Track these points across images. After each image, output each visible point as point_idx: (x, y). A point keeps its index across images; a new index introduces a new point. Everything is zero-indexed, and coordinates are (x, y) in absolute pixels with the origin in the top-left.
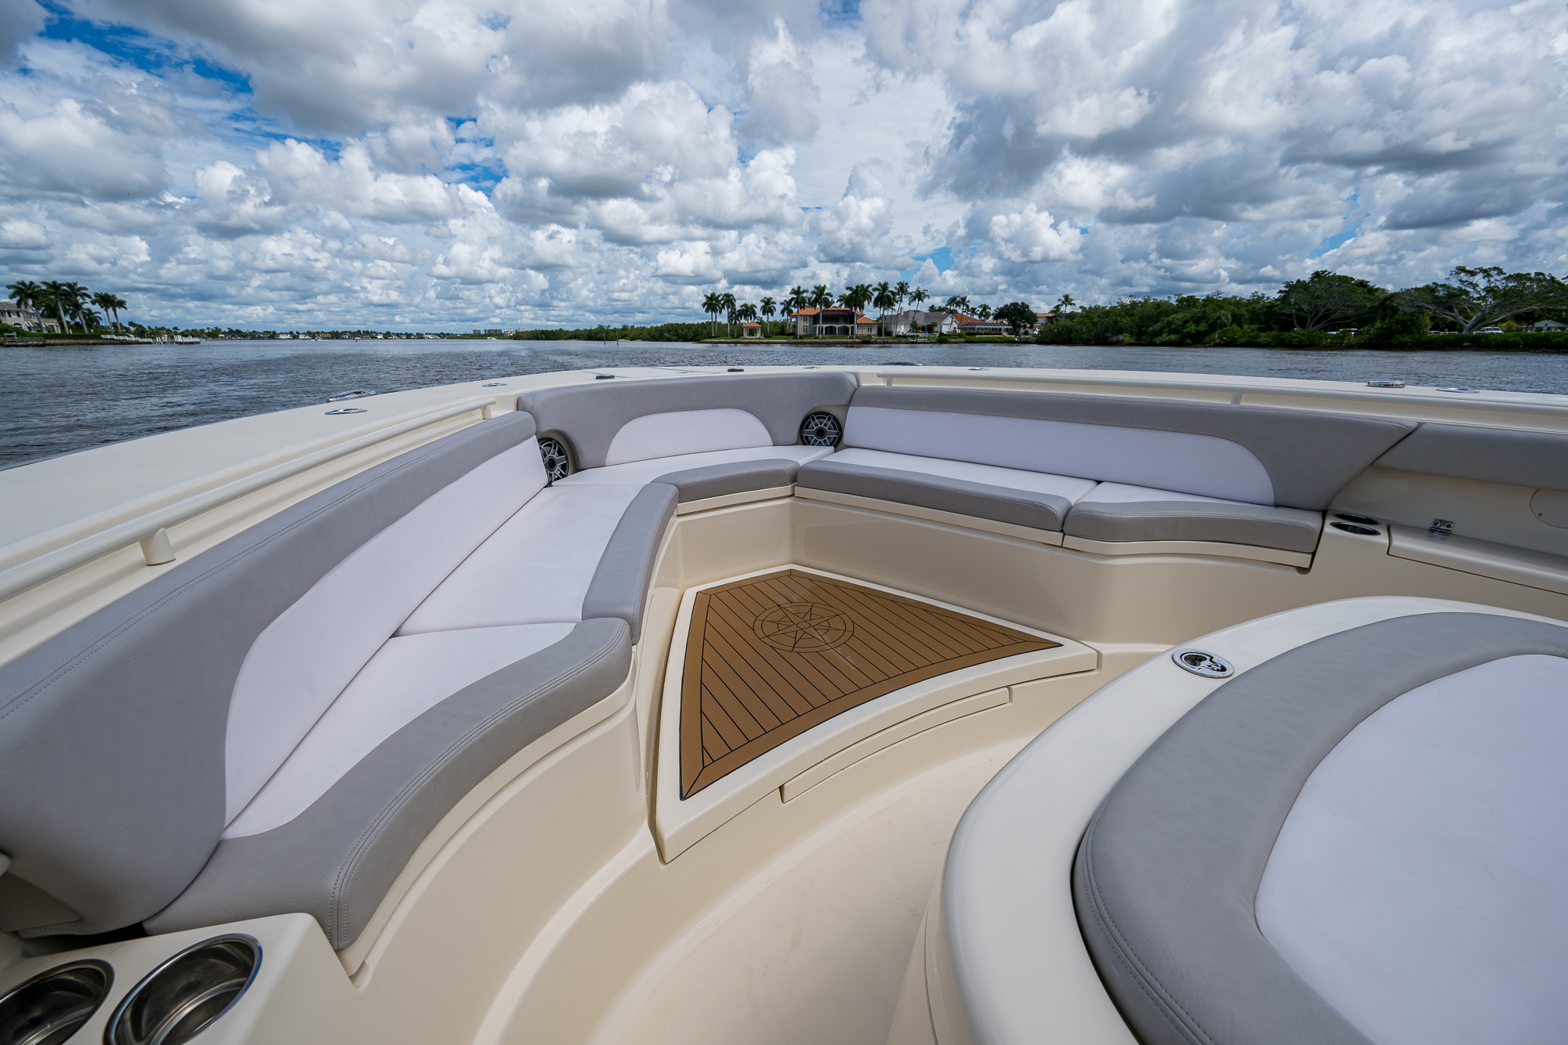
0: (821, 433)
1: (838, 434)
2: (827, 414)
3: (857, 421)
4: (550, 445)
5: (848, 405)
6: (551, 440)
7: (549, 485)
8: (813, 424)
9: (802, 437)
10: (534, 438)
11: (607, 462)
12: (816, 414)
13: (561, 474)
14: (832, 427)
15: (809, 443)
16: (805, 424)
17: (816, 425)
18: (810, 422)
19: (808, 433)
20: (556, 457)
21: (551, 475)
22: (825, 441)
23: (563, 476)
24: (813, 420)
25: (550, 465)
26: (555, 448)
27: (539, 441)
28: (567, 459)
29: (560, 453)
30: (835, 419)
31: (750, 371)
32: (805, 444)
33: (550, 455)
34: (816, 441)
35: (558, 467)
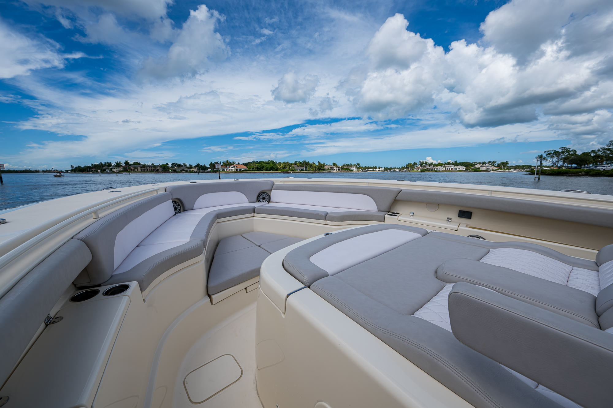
0: (264, 198)
1: (269, 199)
2: (266, 193)
3: (275, 195)
4: (175, 203)
5: (271, 190)
6: (176, 201)
7: (175, 215)
8: (261, 196)
9: (258, 200)
10: (171, 200)
11: (194, 209)
12: (262, 193)
13: (178, 212)
14: (267, 196)
15: (260, 202)
16: (259, 196)
17: (265, 196)
18: (260, 195)
19: (260, 198)
20: (177, 206)
21: (175, 212)
22: (265, 201)
23: (179, 213)
24: (261, 194)
25: (175, 209)
26: (177, 204)
27: (172, 201)
28: (180, 207)
29: (179, 205)
30: (268, 194)
31: (240, 180)
32: (259, 202)
33: (175, 206)
34: (262, 201)
35: (178, 210)
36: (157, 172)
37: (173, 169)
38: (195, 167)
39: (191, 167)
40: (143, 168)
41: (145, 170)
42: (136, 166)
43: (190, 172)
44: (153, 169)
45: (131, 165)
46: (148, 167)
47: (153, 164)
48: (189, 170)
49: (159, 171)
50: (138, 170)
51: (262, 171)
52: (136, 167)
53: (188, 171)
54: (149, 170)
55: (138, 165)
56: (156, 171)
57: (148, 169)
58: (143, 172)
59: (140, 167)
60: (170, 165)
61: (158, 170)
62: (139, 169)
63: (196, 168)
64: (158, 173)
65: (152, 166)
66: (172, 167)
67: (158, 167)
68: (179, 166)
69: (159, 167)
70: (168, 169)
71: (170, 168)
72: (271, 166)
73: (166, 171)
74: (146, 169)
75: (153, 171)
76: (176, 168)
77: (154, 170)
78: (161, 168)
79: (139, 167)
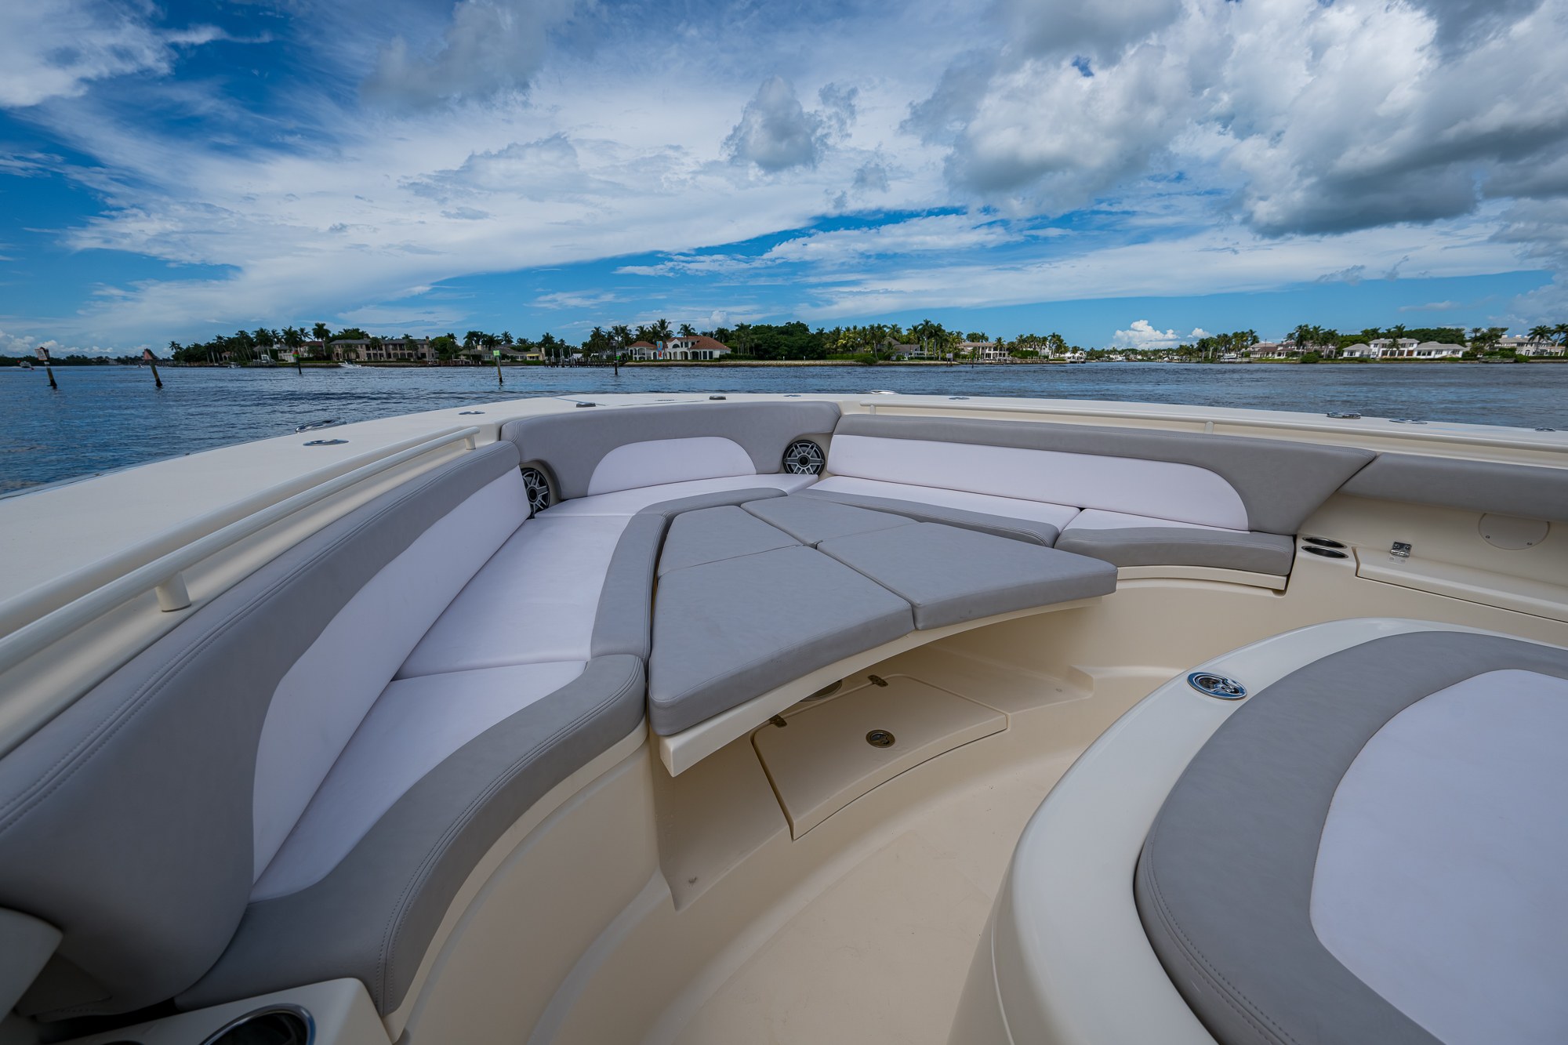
0: (804, 461)
1: (821, 462)
2: (810, 442)
3: (841, 451)
4: (531, 475)
5: (830, 435)
6: (533, 470)
7: (531, 517)
8: (796, 452)
9: (784, 465)
10: (518, 468)
11: (589, 492)
12: (798, 442)
13: (542, 504)
14: (815, 455)
15: (792, 471)
16: (788, 452)
17: (808, 453)
18: (793, 450)
19: (791, 461)
20: (537, 487)
21: (532, 506)
22: (808, 469)
23: (545, 507)
24: (796, 448)
25: (532, 495)
26: (536, 478)
27: (522, 470)
28: (548, 490)
29: (542, 483)
30: (818, 447)
31: (732, 399)
32: (788, 472)
33: (532, 485)
34: (799, 469)
35: (539, 497)
36: (421, 361)
37: (472, 352)
38: (540, 345)
39: (525, 346)
40: (374, 348)
41: (381, 355)
42: (349, 341)
43: (526, 363)
44: (406, 352)
45: (335, 338)
46: (391, 347)
47: (407, 337)
48: (522, 357)
49: (427, 359)
50: (358, 357)
51: (774, 359)
52: (349, 345)
53: (519, 360)
54: (396, 355)
55: (359, 339)
56: (419, 358)
57: (392, 352)
58: (373, 362)
59: (364, 346)
60: (460, 342)
61: (424, 355)
62: (363, 352)
63: (543, 349)
64: (425, 365)
65: (405, 341)
66: (468, 345)
67: (422, 345)
68: (491, 342)
69: (425, 346)
70: (455, 352)
71: (461, 350)
72: (800, 342)
73: (449, 358)
74: (384, 352)
75: (408, 360)
76: (479, 348)
77: (410, 355)
78: (433, 351)
79: (361, 345)
